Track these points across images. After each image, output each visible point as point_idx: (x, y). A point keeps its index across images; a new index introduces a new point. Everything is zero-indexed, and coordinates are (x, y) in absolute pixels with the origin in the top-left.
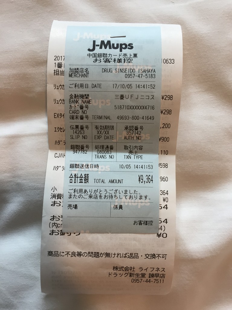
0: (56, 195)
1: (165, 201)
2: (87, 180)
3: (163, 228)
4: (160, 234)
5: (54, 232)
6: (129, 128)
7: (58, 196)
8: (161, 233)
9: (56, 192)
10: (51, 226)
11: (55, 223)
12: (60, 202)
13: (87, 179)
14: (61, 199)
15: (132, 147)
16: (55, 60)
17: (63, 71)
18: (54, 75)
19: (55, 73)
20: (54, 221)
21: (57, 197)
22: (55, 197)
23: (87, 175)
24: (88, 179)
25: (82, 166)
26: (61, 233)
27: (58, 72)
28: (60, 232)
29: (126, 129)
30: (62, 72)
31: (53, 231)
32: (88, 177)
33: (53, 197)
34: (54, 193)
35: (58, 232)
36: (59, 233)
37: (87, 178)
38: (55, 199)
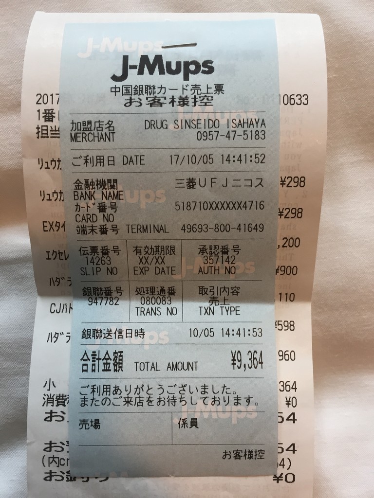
0: (55, 397)
1: (290, 406)
2: (120, 365)
3: (287, 463)
4: (281, 476)
5: (53, 474)
6: (208, 251)
7: (59, 399)
8: (282, 474)
9: (54, 392)
10: (46, 463)
11: (54, 458)
12: (64, 413)
13: (119, 363)
14: (64, 405)
15: (215, 290)
16: (37, 103)
17: (57, 129)
18: (38, 137)
19: (40, 134)
20: (53, 453)
21: (55, 403)
22: (53, 403)
23: (119, 354)
24: (122, 364)
25: (109, 332)
26: (69, 477)
27: (47, 130)
28: (66, 474)
29: (203, 253)
30: (55, 131)
31: (51, 472)
32: (121, 358)
33: (48, 403)
34: (49, 393)
35: (61, 474)
36: (64, 476)
37: (120, 360)
38: (53, 406)
